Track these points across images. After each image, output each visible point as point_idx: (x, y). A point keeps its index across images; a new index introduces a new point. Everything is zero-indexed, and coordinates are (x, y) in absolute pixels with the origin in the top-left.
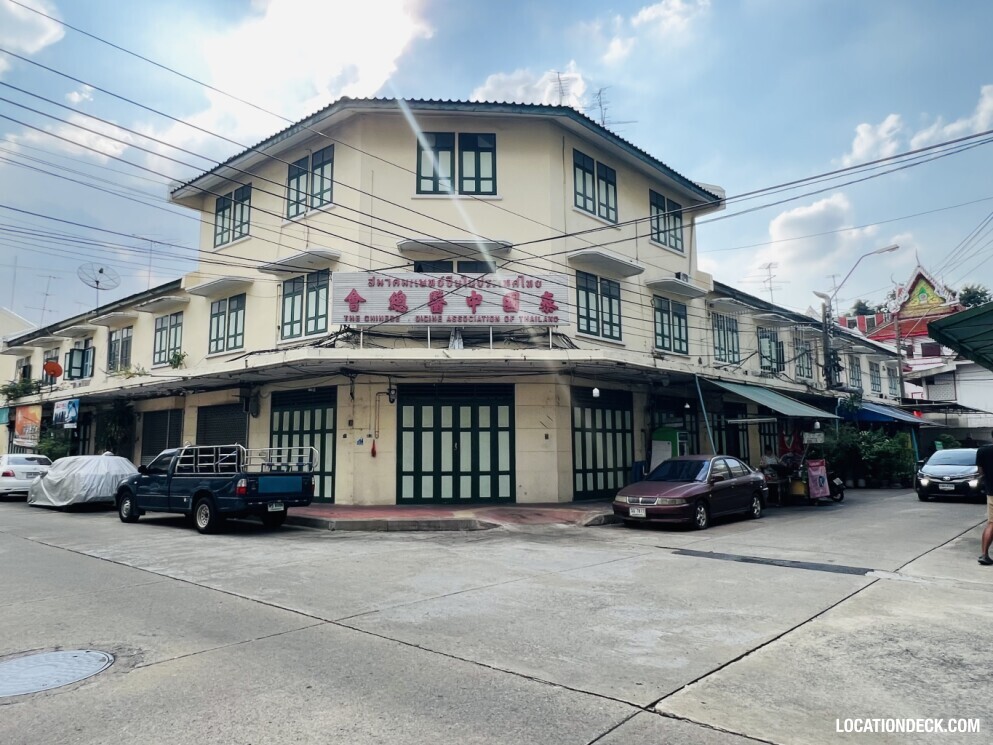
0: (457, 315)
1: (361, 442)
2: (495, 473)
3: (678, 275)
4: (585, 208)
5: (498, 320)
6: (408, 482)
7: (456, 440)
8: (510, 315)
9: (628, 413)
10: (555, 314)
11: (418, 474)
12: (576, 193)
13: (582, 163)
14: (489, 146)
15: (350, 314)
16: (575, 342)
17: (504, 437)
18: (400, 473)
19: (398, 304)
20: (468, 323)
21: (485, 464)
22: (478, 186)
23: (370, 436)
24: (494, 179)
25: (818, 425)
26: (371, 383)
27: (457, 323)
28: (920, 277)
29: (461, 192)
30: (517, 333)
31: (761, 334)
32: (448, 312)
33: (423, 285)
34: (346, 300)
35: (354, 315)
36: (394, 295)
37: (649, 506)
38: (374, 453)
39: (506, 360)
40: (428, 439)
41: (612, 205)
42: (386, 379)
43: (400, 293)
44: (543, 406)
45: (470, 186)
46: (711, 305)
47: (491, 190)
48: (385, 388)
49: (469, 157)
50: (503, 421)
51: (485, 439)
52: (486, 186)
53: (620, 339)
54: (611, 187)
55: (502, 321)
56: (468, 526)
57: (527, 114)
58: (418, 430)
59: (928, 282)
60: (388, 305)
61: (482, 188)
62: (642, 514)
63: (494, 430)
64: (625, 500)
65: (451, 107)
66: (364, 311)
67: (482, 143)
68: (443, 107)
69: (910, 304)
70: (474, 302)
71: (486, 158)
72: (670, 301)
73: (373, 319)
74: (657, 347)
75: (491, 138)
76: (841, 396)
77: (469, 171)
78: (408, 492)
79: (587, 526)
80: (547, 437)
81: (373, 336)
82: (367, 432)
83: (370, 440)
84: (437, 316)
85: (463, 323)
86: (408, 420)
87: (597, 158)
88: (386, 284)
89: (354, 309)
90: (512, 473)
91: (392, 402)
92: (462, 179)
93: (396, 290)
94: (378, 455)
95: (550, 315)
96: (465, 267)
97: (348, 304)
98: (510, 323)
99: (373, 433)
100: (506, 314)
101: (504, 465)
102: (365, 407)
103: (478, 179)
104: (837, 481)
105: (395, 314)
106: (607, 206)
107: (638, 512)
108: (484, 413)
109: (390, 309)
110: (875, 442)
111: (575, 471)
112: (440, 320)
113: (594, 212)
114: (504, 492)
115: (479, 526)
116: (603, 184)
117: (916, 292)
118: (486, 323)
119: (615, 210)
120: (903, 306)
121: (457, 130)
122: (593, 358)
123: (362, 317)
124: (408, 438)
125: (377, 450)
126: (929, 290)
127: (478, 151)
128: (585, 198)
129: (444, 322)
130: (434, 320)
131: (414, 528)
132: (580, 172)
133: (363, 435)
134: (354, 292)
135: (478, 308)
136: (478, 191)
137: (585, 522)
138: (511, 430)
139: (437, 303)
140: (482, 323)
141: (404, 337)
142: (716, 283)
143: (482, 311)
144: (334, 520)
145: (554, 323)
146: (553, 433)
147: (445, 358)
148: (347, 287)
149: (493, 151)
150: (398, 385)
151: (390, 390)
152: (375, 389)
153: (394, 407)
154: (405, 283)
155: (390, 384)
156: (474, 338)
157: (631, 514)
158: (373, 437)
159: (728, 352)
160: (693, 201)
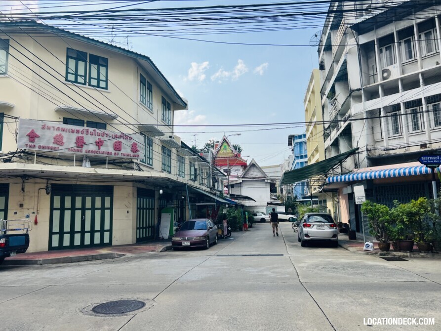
0: (91, 150)
1: (28, 216)
2: (102, 231)
3: (170, 137)
4: (143, 102)
5: (111, 154)
6: (56, 238)
7: (83, 214)
8: (117, 152)
9: (153, 200)
10: (137, 153)
11: (61, 233)
12: (141, 95)
13: (143, 81)
14: (105, 64)
15: (29, 143)
16: (141, 167)
17: (107, 212)
18: (51, 233)
19: (58, 141)
20: (96, 154)
21: (97, 227)
22: (98, 83)
23: (34, 213)
24: (106, 81)
25: (227, 206)
26: (35, 183)
27: (90, 154)
28: (225, 140)
29: (90, 85)
30: (117, 161)
31: (191, 165)
32: (85, 148)
33: (73, 131)
34: (29, 135)
35: (32, 144)
36: (57, 136)
37: (191, 240)
38: (36, 223)
39: (124, 175)
40: (68, 214)
41: (151, 102)
42: (45, 181)
43: (60, 134)
44: (127, 197)
45: (94, 82)
46: (178, 151)
47: (105, 87)
48: (44, 186)
49: (94, 68)
50: (107, 205)
51: (98, 213)
52: (102, 84)
53: (152, 165)
54: (151, 93)
55: (113, 155)
56: (111, 256)
57: (129, 55)
58: (62, 209)
59: (227, 143)
60: (52, 140)
61: (101, 85)
62: (189, 244)
63: (103, 209)
64: (178, 239)
65: (94, 43)
66: (38, 142)
67: (101, 62)
68: (89, 41)
69: (220, 152)
70: (99, 144)
71: (103, 70)
72: (166, 148)
73: (43, 148)
74: (163, 170)
75: (106, 60)
76: (218, 193)
77: (94, 74)
78: (55, 243)
79: (161, 252)
80: (128, 212)
81: (42, 157)
82: (32, 211)
83: (34, 216)
84: (80, 149)
85: (93, 154)
86: (57, 204)
87: (147, 79)
88: (52, 129)
89: (32, 140)
90: (111, 231)
91: (48, 193)
92: (90, 78)
93: (58, 133)
94: (38, 224)
95: (135, 154)
96: (91, 124)
97: (28, 137)
98: (116, 156)
99: (35, 211)
100: (115, 152)
101: (107, 227)
102: (32, 197)
103: (98, 80)
104: (229, 228)
105: (56, 146)
106: (149, 102)
107: (186, 244)
108: (98, 200)
109: (54, 143)
110: (232, 212)
111: (137, 228)
112: (81, 151)
113: (145, 104)
114: (106, 240)
115: (116, 256)
116: (148, 91)
117: (223, 147)
118: (105, 155)
119: (152, 104)
120: (218, 152)
121: (89, 52)
122: (161, 176)
123: (37, 145)
124: (57, 214)
125: (38, 221)
126: (227, 147)
127: (99, 65)
128: (143, 98)
129: (84, 153)
130: (78, 151)
131: (85, 260)
132: (142, 84)
133: (30, 212)
134: (33, 132)
135: (102, 148)
136: (98, 86)
137: (160, 250)
138: (111, 209)
139: (80, 143)
140: (103, 155)
141: (57, 159)
142: (182, 143)
143: (103, 149)
144: (41, 259)
145: (137, 158)
146: (131, 210)
147: (95, 173)
148: (29, 128)
149: (106, 67)
150: (52, 185)
151: (47, 187)
152: (38, 186)
153: (49, 197)
154: (63, 130)
155: (47, 184)
156: (97, 162)
157: (183, 244)
158: (36, 214)
159: (181, 173)
160: (174, 103)
